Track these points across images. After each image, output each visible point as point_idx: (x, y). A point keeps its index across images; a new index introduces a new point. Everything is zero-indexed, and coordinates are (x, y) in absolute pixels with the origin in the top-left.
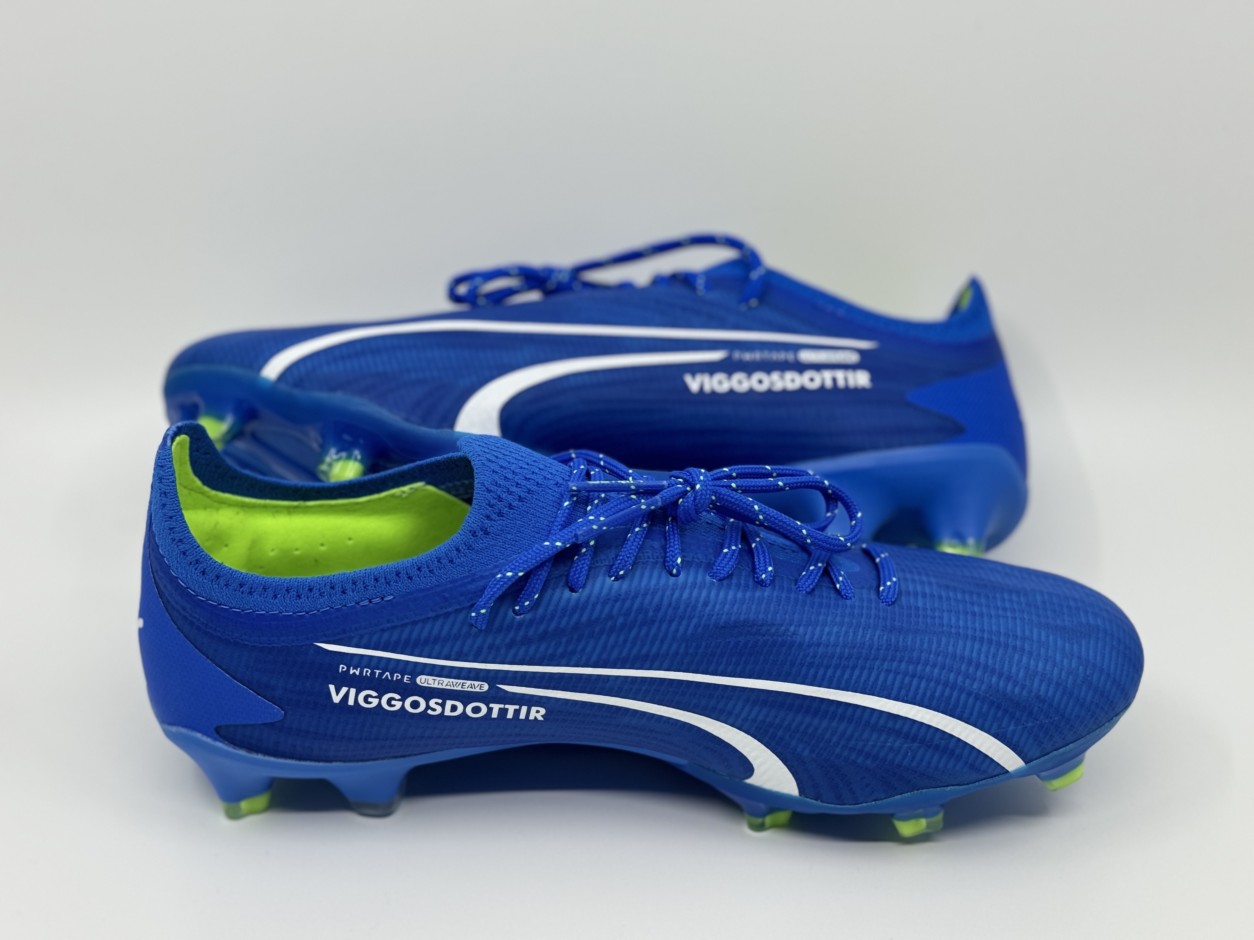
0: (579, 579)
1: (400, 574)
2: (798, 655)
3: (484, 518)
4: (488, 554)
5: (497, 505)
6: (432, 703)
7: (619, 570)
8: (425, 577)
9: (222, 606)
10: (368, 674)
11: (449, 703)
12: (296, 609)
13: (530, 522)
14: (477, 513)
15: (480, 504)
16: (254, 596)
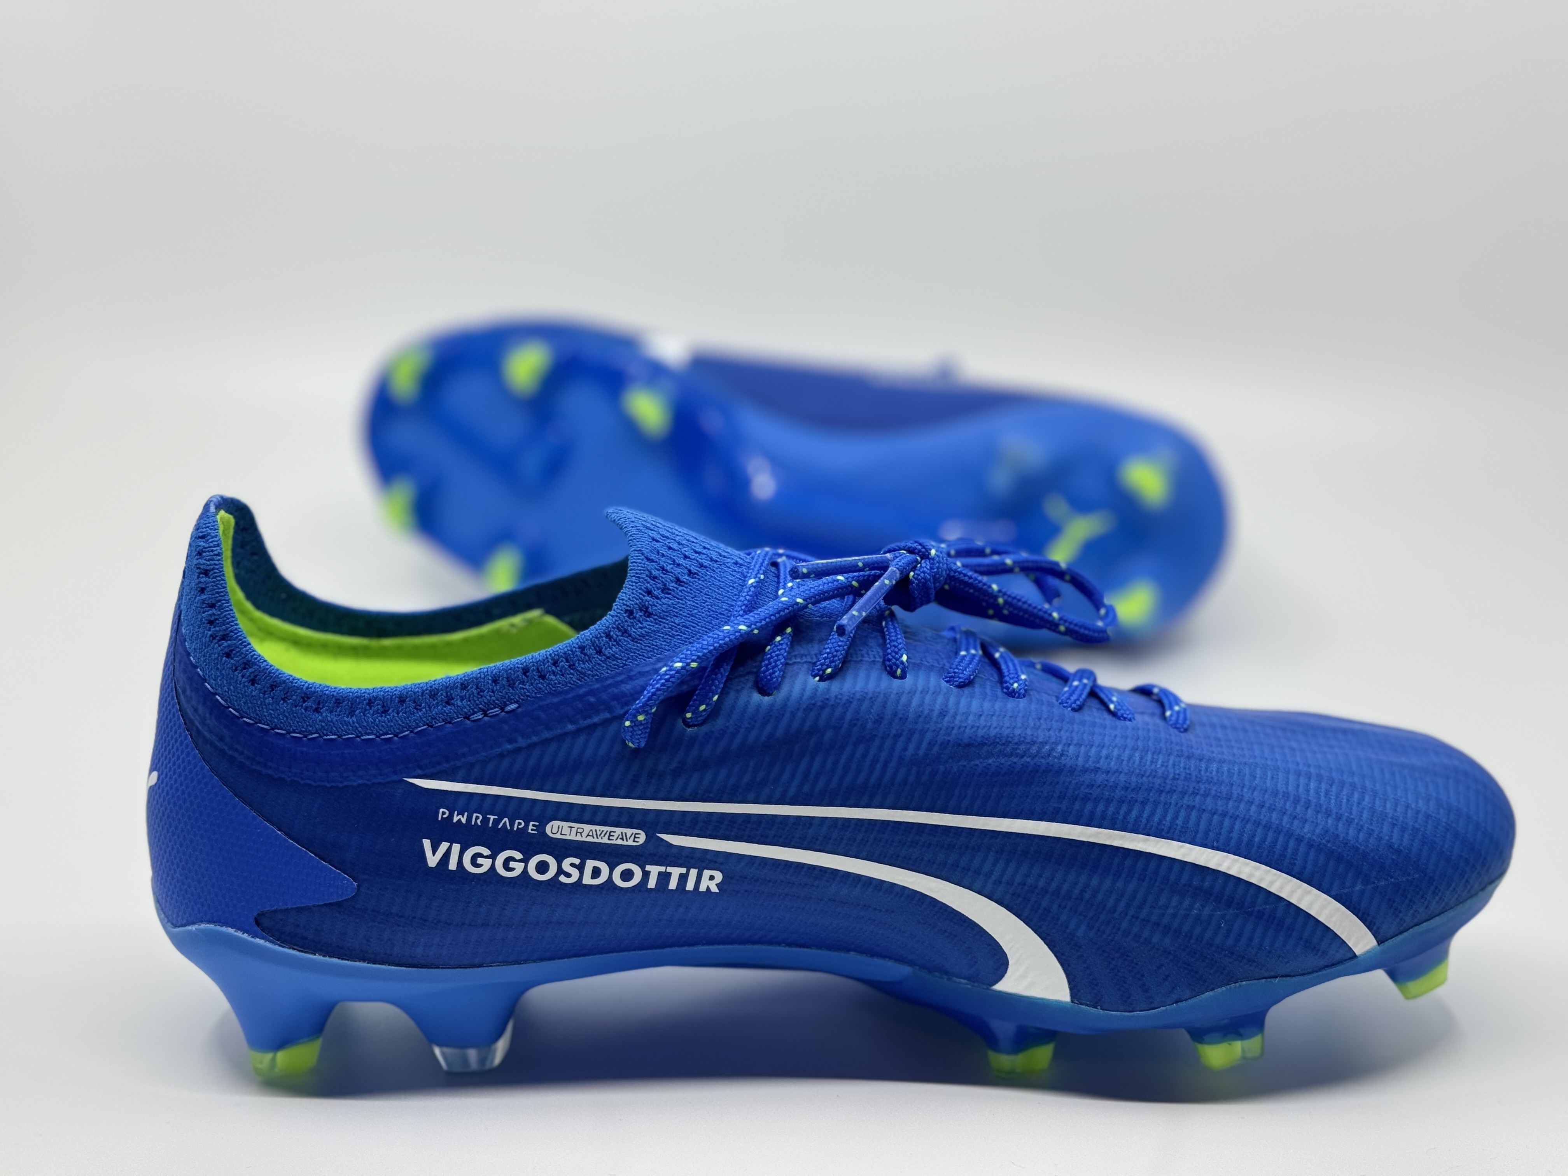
0: (774, 676)
1: (528, 671)
2: (1069, 784)
3: (644, 593)
4: (649, 643)
5: (660, 578)
6: (566, 865)
7: (825, 667)
8: (563, 675)
9: (277, 731)
10: (479, 821)
11: (590, 864)
12: (381, 730)
13: (704, 603)
14: (634, 587)
15: (638, 575)
16: (322, 714)
